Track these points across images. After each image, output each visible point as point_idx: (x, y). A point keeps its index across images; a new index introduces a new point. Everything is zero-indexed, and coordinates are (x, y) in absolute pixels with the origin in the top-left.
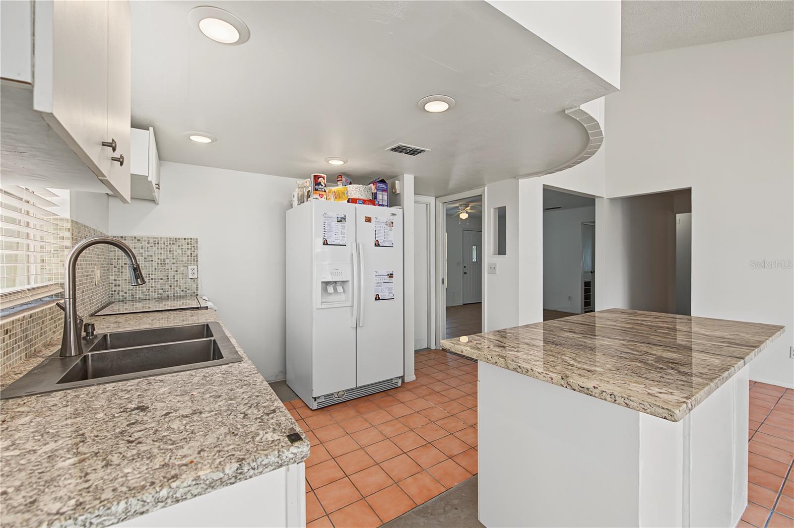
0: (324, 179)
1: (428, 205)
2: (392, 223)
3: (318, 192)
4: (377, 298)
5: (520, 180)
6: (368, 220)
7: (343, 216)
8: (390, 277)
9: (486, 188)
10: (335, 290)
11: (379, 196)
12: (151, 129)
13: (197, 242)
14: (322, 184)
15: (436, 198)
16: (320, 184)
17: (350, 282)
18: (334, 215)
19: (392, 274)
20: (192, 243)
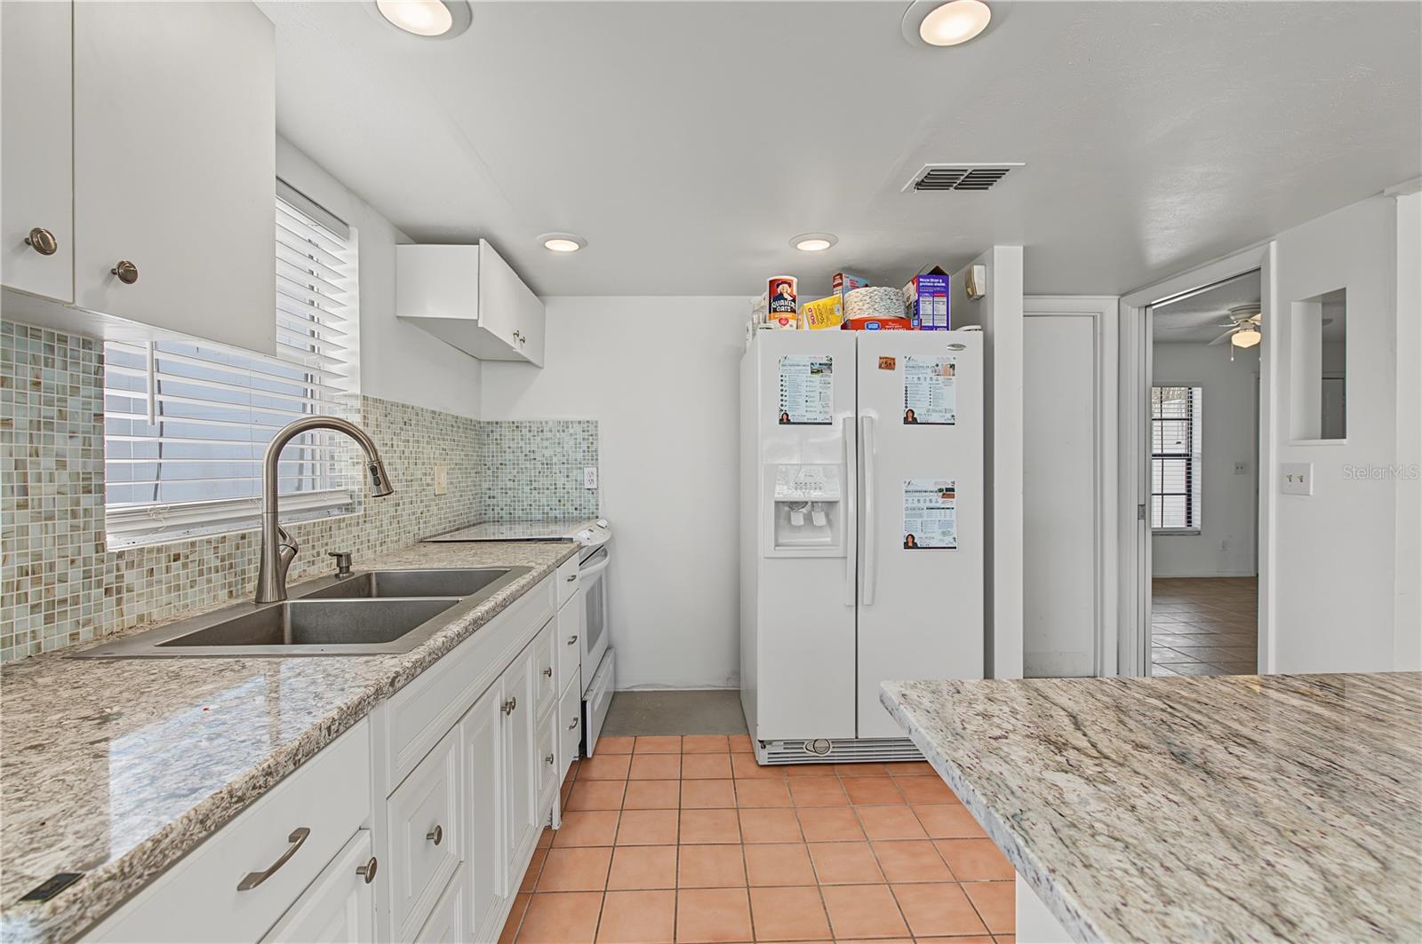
0: (790, 285)
1: (1096, 319)
2: (952, 366)
3: (777, 315)
4: (910, 544)
5: (1399, 198)
6: (888, 364)
7: (824, 361)
8: (944, 496)
9: (1273, 245)
10: (808, 518)
11: (926, 307)
12: (482, 241)
13: (596, 427)
14: (786, 296)
15: (1122, 295)
16: (781, 297)
17: (841, 506)
18: (805, 360)
19: (953, 490)
20: (590, 430)
